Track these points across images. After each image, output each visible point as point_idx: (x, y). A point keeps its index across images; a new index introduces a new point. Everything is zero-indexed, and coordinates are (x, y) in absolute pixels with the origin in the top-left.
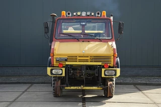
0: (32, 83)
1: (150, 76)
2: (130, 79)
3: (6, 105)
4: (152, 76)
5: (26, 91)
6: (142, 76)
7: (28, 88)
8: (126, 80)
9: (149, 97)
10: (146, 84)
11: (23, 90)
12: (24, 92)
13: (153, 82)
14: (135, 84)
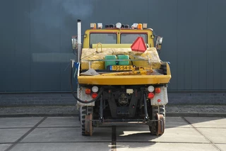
0: (45, 116)
1: (202, 104)
2: (176, 108)
3: (5, 149)
4: (205, 104)
5: (36, 126)
6: (192, 104)
7: (39, 123)
8: (171, 110)
9: (203, 133)
10: (198, 115)
11: (33, 126)
12: (33, 129)
13: (207, 113)
14: (183, 115)
